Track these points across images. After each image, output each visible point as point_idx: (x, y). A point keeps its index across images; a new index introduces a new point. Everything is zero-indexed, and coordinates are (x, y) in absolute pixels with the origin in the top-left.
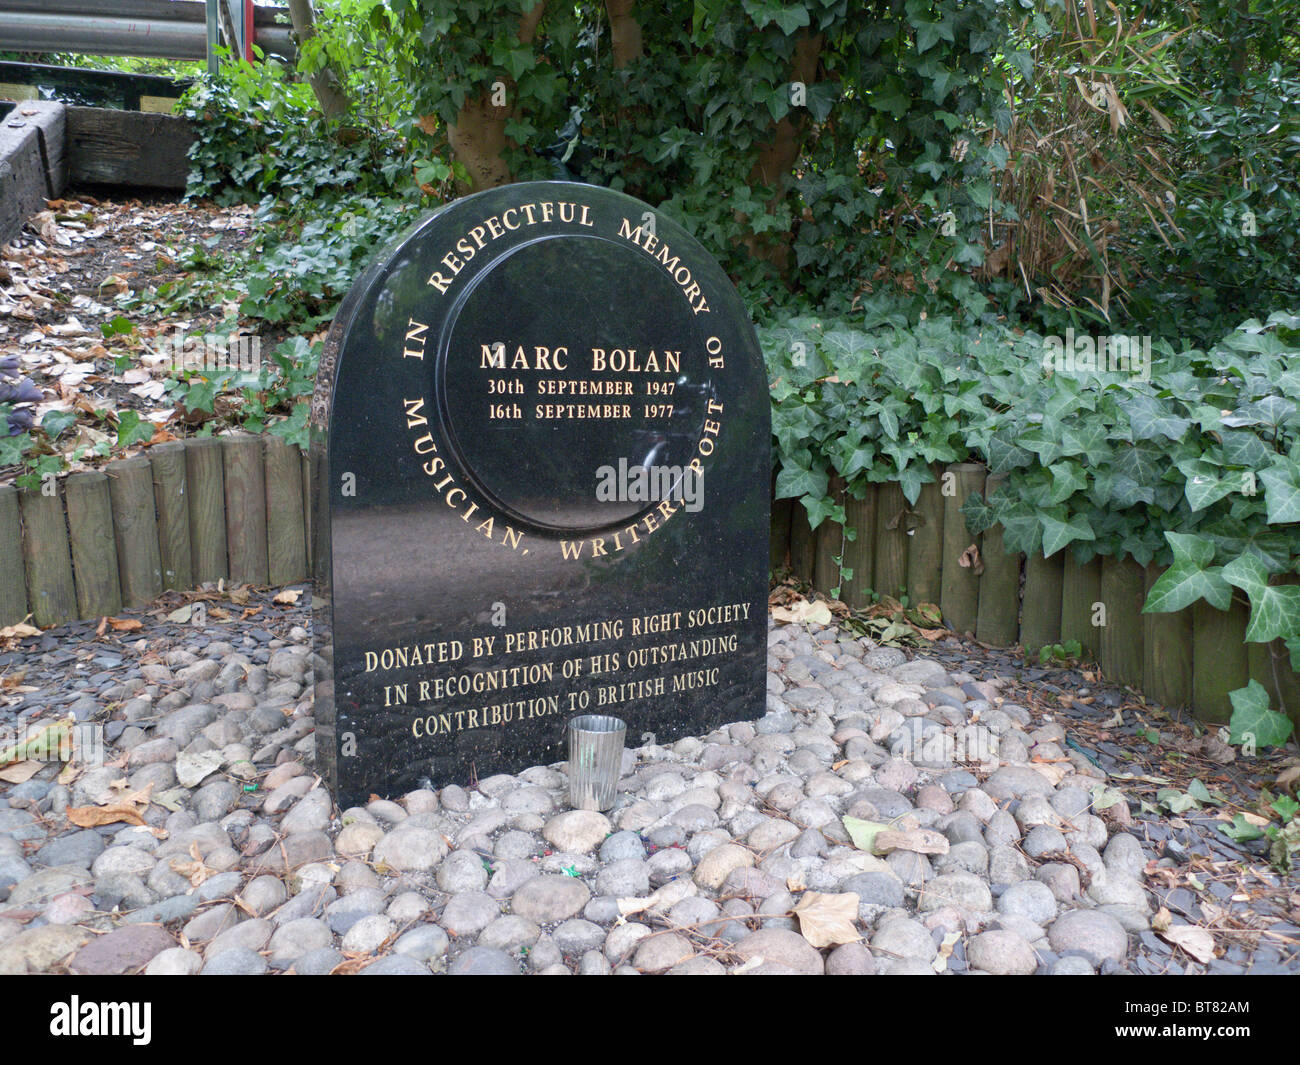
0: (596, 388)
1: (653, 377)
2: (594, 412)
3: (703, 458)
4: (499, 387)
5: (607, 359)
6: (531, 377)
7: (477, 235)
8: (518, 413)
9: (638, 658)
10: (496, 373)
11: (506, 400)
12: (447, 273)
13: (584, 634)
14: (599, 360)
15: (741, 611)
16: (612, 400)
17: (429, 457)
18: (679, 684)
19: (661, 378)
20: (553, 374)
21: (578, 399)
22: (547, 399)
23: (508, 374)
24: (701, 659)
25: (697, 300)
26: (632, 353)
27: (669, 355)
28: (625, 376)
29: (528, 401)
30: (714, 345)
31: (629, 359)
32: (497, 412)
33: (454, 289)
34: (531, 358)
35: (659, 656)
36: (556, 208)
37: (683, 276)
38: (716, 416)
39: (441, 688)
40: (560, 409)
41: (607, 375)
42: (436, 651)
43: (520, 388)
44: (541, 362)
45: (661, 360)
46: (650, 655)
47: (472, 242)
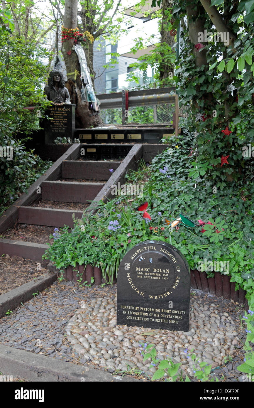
0: (154, 274)
1: (164, 273)
2: (154, 278)
3: (175, 286)
4: (139, 273)
5: (156, 270)
6: (144, 272)
7: (138, 251)
8: (142, 277)
9: (163, 316)
10: (139, 271)
11: (140, 275)
12: (133, 257)
13: (153, 310)
14: (155, 270)
15: (183, 312)
16: (157, 276)
17: (130, 281)
18: (170, 322)
19: (166, 274)
20: (147, 272)
21: (151, 276)
22: (146, 275)
23: (140, 272)
24: (175, 319)
25: (175, 261)
26: (160, 269)
27: (167, 270)
28: (159, 273)
29: (143, 275)
30: (178, 268)
31: (160, 270)
32: (138, 277)
33: (134, 259)
34: (144, 269)
35: (167, 316)
36: (150, 247)
37: (172, 257)
38: (178, 279)
39: (131, 313)
40: (148, 277)
41: (156, 273)
42: (130, 308)
43: (142, 274)
44: (145, 270)
45: (166, 271)
46: (165, 316)
47: (137, 252)
